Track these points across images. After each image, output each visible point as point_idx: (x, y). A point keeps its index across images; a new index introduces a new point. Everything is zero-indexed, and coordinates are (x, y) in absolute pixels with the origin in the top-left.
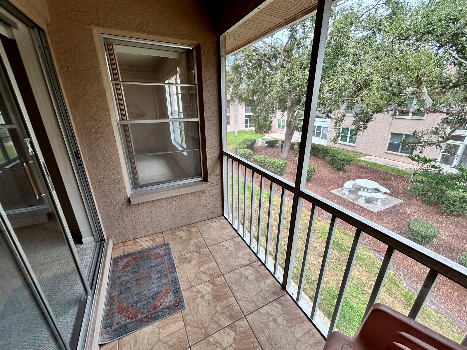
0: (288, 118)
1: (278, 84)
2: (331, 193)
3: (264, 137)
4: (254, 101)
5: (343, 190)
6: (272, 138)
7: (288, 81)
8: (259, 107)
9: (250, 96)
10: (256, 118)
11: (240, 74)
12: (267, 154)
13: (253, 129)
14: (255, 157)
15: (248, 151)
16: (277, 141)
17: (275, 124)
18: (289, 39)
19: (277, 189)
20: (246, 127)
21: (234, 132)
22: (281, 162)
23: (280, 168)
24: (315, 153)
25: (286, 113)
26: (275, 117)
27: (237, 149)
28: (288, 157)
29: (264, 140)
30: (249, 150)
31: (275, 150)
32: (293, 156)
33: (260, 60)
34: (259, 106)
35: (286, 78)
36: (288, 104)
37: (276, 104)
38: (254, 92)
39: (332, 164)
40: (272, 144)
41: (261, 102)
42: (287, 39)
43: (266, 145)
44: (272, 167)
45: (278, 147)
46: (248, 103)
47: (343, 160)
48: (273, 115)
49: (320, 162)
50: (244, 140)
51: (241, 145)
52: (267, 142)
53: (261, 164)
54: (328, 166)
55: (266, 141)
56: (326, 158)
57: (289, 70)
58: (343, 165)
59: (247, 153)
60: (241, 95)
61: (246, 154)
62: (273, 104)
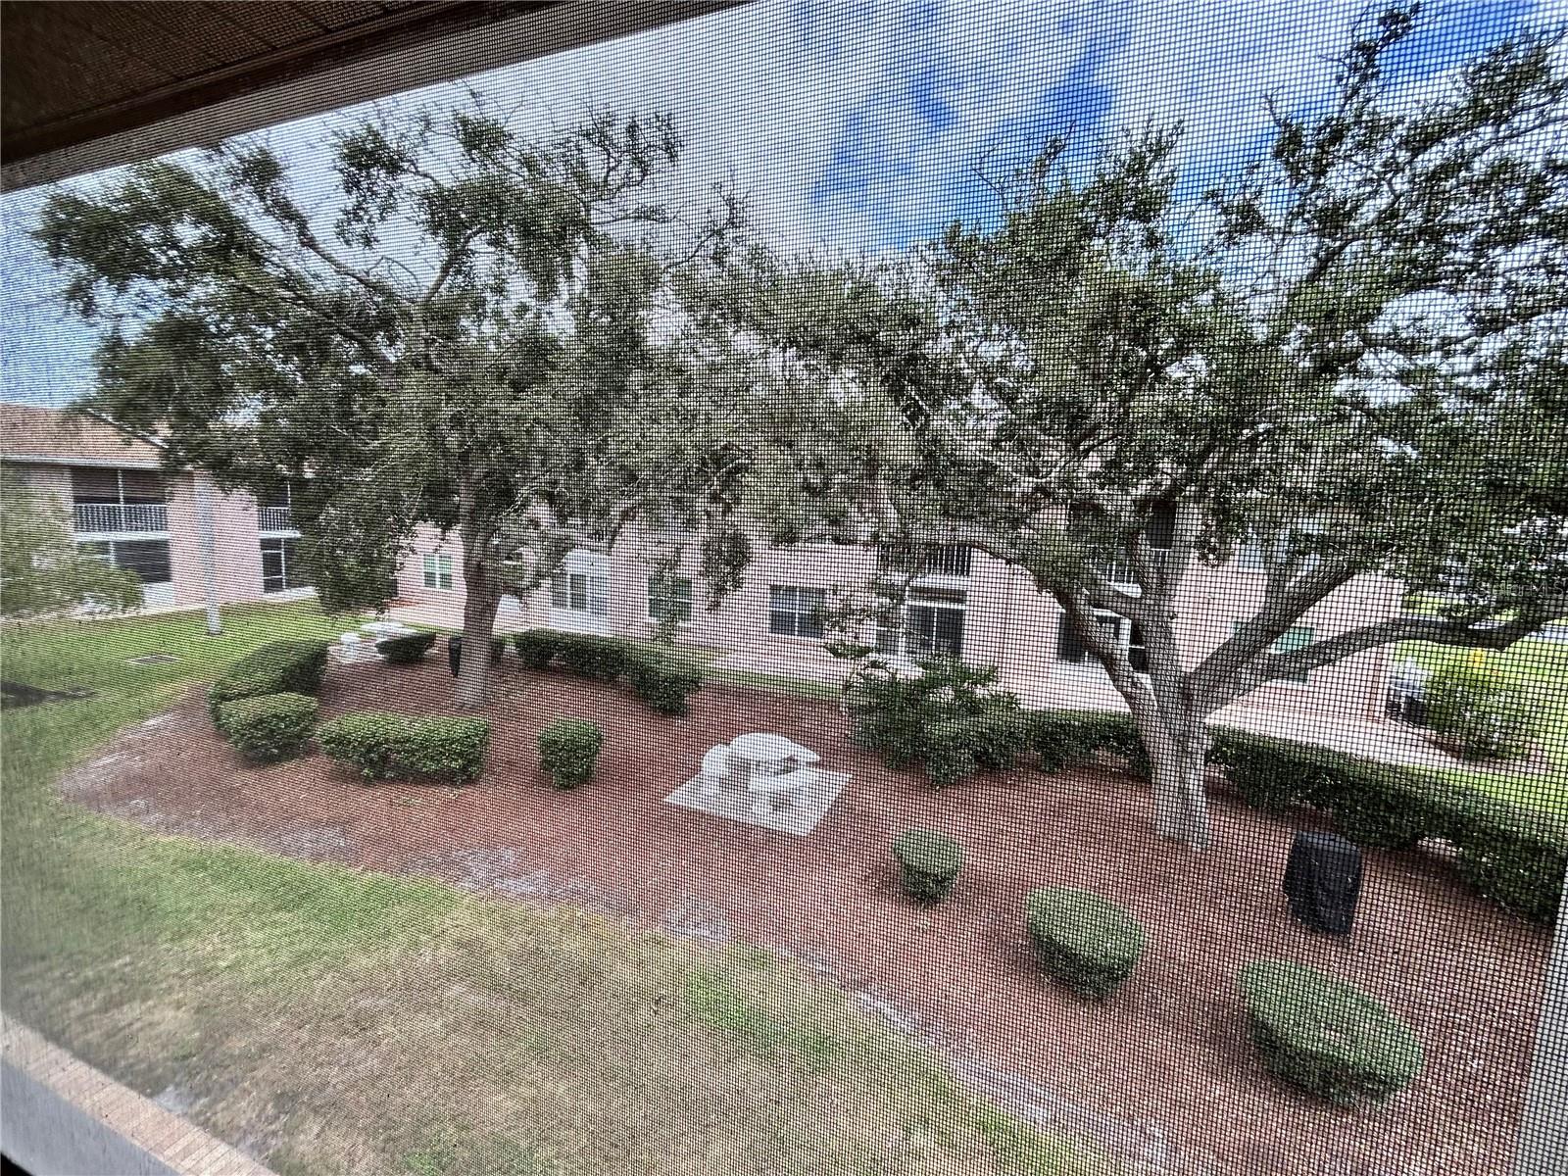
0: (469, 551)
1: (416, 427)
2: (670, 806)
3: (366, 627)
4: (301, 484)
5: (700, 784)
6: (405, 625)
7: (457, 421)
8: (332, 511)
9: (281, 462)
10: (321, 554)
11: (214, 364)
12: (387, 700)
13: (309, 592)
14: (329, 726)
15: (291, 702)
16: (427, 639)
17: (411, 572)
18: (445, 271)
19: (461, 853)
20: (271, 586)
21: (202, 614)
22: (463, 726)
23: (461, 754)
24: (582, 665)
25: (455, 534)
26: (413, 551)
27: (224, 698)
28: (486, 699)
29: (368, 637)
30: (294, 695)
31: (425, 675)
32: (504, 688)
33: (318, 326)
34: (333, 505)
35: (447, 411)
36: (462, 499)
37: (412, 501)
38: (297, 451)
39: (646, 697)
40: (406, 652)
41: (340, 488)
42: (438, 274)
43: (381, 657)
44: (425, 756)
45: (433, 661)
46: (269, 490)
47: (677, 679)
48: (404, 542)
49: (607, 697)
50: (266, 650)
51: (246, 679)
52: (383, 648)
53: (369, 751)
54: (635, 707)
55: (380, 640)
56: (621, 678)
57: (454, 383)
58: (680, 696)
59: (282, 710)
60: (230, 453)
61: (275, 716)
62: (395, 498)
